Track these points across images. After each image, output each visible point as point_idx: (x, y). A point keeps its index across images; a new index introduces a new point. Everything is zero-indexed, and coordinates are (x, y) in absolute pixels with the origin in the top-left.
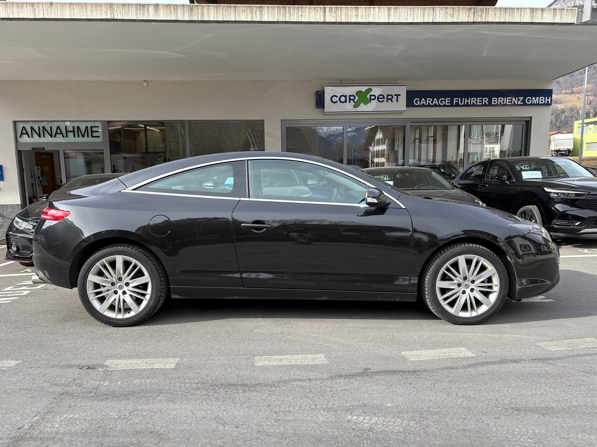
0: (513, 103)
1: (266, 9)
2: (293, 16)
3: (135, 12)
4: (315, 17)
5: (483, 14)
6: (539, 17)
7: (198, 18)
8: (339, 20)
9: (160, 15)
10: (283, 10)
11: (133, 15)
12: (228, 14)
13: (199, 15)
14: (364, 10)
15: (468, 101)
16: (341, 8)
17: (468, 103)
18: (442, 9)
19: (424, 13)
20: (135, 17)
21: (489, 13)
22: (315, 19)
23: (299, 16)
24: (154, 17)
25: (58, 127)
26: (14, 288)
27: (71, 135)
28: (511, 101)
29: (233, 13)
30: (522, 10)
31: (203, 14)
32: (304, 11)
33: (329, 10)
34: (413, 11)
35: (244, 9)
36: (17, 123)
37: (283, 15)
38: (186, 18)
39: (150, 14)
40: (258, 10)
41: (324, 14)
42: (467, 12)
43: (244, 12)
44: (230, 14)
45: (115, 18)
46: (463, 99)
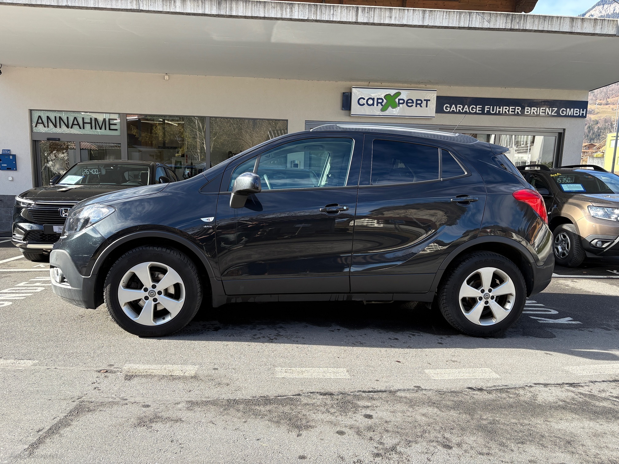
0: (546, 114)
1: (296, 7)
2: (324, 15)
3: (161, 4)
4: (347, 16)
5: (521, 21)
6: (579, 27)
7: (226, 13)
8: (371, 21)
9: (187, 7)
10: (314, 8)
11: (159, 6)
12: (257, 9)
13: (227, 9)
14: (398, 11)
15: (500, 110)
16: (375, 8)
17: (499, 111)
18: (479, 14)
19: (460, 17)
20: (161, 9)
21: (527, 20)
22: (347, 19)
23: (331, 15)
24: (181, 10)
25: (75, 118)
26: (27, 284)
27: (88, 126)
28: (544, 111)
29: (262, 9)
30: (562, 19)
31: (231, 9)
32: (336, 10)
33: (362, 10)
34: (449, 15)
35: (274, 6)
36: (33, 112)
37: (314, 13)
38: (214, 12)
39: (177, 6)
40: (288, 7)
41: (356, 14)
42: (505, 19)
43: (274, 8)
44: (259, 10)
45: (140, 9)
46: (495, 107)
